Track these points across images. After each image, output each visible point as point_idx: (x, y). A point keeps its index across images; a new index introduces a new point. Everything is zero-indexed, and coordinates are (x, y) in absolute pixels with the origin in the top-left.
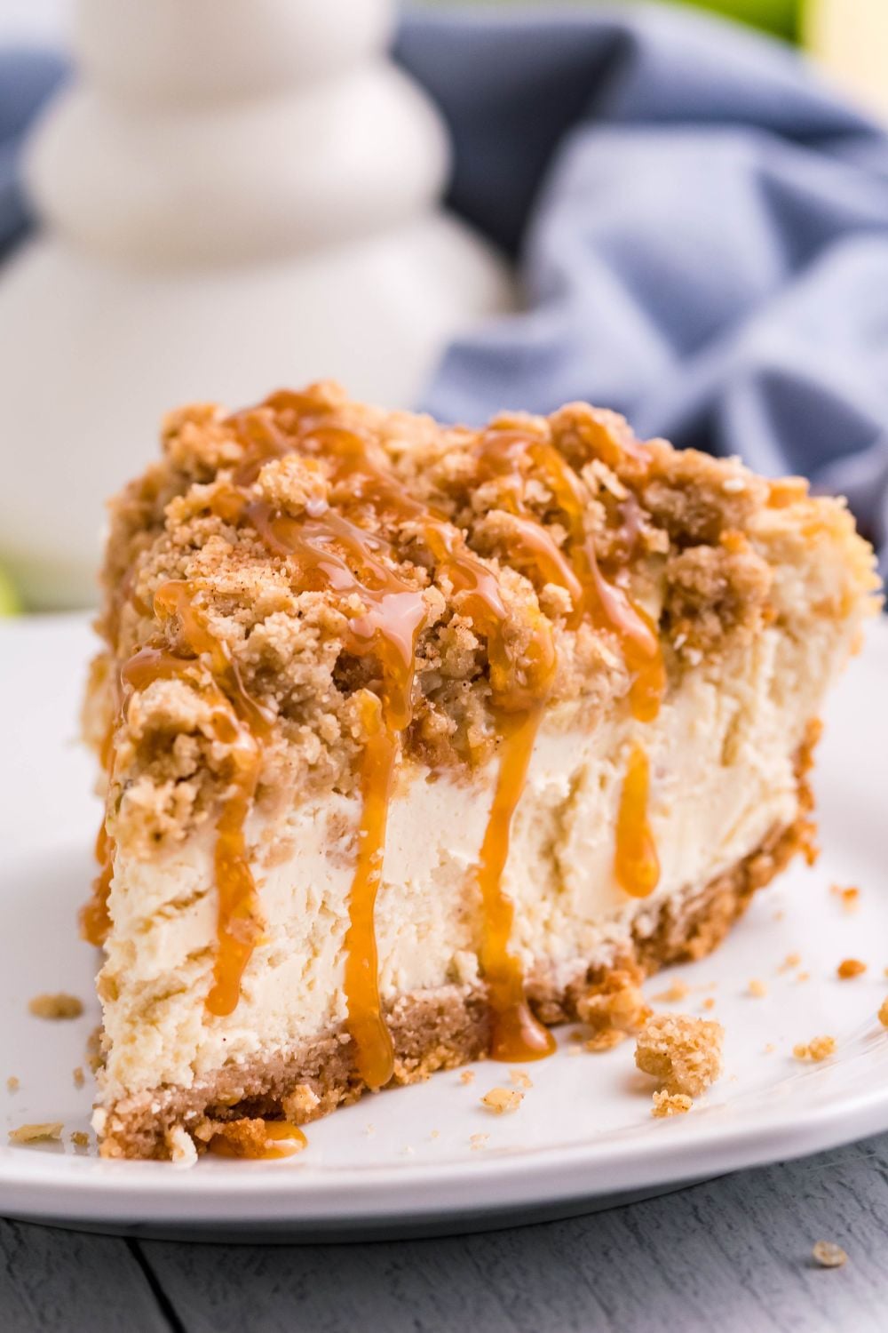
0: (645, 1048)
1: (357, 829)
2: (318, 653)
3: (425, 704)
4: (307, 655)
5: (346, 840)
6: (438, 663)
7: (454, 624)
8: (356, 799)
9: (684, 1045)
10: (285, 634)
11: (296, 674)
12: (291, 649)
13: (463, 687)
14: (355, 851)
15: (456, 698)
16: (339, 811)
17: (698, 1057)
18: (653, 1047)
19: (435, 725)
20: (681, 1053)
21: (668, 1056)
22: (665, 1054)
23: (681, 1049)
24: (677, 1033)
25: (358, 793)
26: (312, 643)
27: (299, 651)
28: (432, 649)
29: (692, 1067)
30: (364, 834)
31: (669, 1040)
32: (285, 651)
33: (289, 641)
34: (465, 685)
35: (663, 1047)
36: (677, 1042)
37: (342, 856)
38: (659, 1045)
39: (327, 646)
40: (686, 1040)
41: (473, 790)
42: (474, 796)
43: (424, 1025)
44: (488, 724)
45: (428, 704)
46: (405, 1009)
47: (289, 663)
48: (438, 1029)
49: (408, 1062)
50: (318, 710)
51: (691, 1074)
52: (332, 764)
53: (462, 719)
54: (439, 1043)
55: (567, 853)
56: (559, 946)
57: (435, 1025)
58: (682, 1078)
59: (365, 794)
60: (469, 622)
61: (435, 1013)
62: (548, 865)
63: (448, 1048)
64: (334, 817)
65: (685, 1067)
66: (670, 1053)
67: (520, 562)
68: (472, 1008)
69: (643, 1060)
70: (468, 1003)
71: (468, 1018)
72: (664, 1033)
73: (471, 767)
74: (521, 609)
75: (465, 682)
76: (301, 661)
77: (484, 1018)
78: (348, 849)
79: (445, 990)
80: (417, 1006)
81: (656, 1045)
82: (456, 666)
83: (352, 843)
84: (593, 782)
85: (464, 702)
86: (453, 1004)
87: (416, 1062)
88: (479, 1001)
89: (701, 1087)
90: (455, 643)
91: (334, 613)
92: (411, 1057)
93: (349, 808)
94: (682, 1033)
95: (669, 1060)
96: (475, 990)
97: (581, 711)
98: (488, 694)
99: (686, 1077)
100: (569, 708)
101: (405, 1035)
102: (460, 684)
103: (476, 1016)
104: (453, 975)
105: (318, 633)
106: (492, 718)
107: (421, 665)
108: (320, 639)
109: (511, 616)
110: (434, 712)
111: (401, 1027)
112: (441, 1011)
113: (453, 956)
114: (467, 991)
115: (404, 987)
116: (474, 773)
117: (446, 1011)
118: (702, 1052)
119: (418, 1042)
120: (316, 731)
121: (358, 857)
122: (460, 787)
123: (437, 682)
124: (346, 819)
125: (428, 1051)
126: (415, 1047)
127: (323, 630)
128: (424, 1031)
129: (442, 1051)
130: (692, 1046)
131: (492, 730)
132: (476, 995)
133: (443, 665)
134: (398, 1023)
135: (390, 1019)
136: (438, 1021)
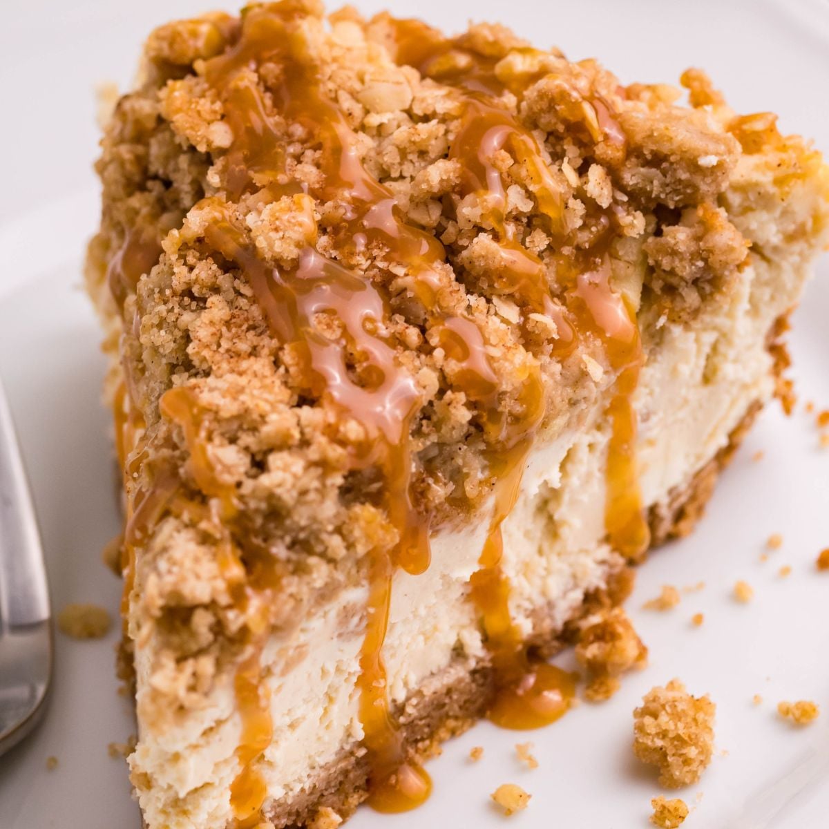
0: (643, 743)
1: (365, 607)
2: (322, 491)
3: (423, 481)
4: (312, 496)
5: (355, 620)
6: (434, 438)
7: (448, 401)
8: (363, 586)
9: (678, 738)
10: (289, 480)
11: (301, 518)
12: (295, 494)
13: (459, 451)
14: (364, 623)
15: (452, 459)
16: (348, 603)
17: (692, 752)
18: (650, 743)
19: (434, 499)
20: (675, 746)
21: (664, 749)
22: (661, 749)
23: (676, 743)
24: (671, 726)
25: (365, 582)
26: (315, 484)
27: (303, 493)
28: (428, 426)
29: (687, 762)
30: (372, 610)
31: (663, 734)
32: (288, 496)
33: (294, 486)
34: (460, 449)
35: (659, 743)
36: (671, 735)
37: (352, 632)
38: (656, 740)
39: (329, 482)
40: (681, 732)
41: (471, 528)
42: (473, 531)
43: (434, 709)
44: (484, 468)
45: (426, 479)
46: (415, 706)
47: (295, 507)
48: (447, 708)
49: (420, 745)
50: (324, 536)
51: (686, 769)
52: (340, 576)
53: (457, 476)
54: (448, 717)
55: (562, 512)
56: (555, 587)
57: (444, 705)
58: (677, 773)
59: (372, 579)
60: (462, 397)
61: (444, 696)
62: (542, 522)
63: (456, 718)
64: (345, 607)
65: (681, 763)
66: (665, 747)
67: (507, 291)
68: (477, 676)
69: (641, 753)
70: (473, 673)
71: (474, 686)
72: (658, 726)
73: (468, 512)
74: (511, 374)
75: (461, 445)
76: (306, 503)
77: (489, 680)
78: (358, 625)
79: (452, 671)
80: (427, 699)
81: (653, 741)
82: (451, 436)
83: (361, 619)
84: (583, 454)
85: (460, 461)
86: (460, 680)
87: (427, 742)
88: (484, 668)
89: (695, 776)
90: (449, 419)
91: (334, 450)
92: (422, 739)
93: (356, 595)
94: (676, 725)
95: (665, 755)
96: (479, 660)
97: (570, 418)
98: (482, 447)
99: (681, 773)
100: (559, 422)
101: (417, 725)
102: (455, 448)
103: (481, 681)
104: (459, 652)
105: (319, 471)
106: (486, 462)
107: (418, 445)
108: (323, 477)
109: (501, 384)
110: (433, 485)
111: (413, 722)
112: (449, 691)
113: (458, 635)
114: (472, 664)
115: (413, 685)
116: (472, 516)
117: (453, 689)
118: (696, 745)
119: (428, 726)
120: (323, 555)
121: (368, 626)
122: (460, 531)
123: (434, 452)
124: (354, 605)
125: (438, 728)
126: (426, 730)
127: (324, 466)
128: (435, 714)
129: (451, 723)
130: (686, 738)
131: (487, 473)
132: (481, 664)
133: (439, 437)
134: (410, 719)
135: (402, 720)
136: (447, 701)
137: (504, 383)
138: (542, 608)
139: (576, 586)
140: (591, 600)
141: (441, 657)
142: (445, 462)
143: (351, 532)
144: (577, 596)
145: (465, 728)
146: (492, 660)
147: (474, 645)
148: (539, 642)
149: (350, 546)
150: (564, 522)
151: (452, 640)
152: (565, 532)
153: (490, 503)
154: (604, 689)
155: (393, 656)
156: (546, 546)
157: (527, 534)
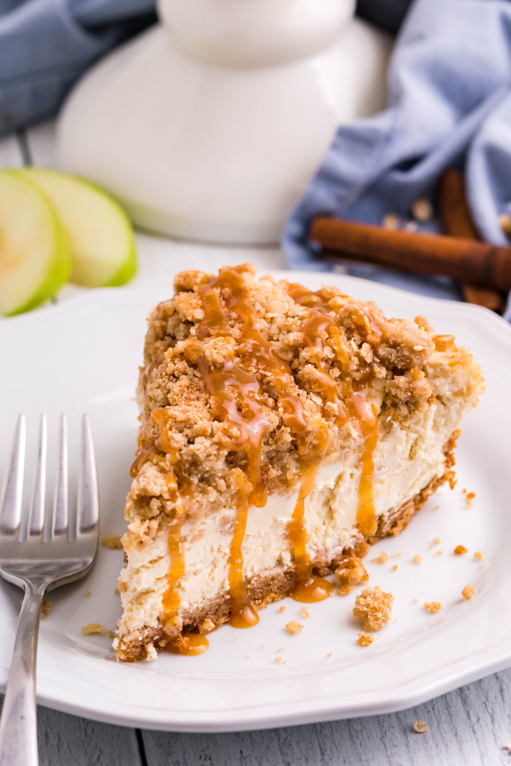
0: (358, 608)
1: (234, 520)
2: (217, 456)
3: (267, 466)
4: (212, 457)
5: (229, 525)
6: (274, 447)
7: (282, 431)
8: (234, 509)
9: (374, 608)
10: (203, 449)
11: (206, 466)
12: (205, 455)
13: (285, 456)
14: (233, 529)
15: (282, 460)
16: (226, 516)
17: (379, 615)
18: (361, 609)
19: (271, 475)
20: (372, 612)
21: (367, 612)
22: (366, 612)
23: (373, 610)
24: (372, 602)
25: (234, 507)
26: (215, 452)
27: (209, 455)
28: (272, 441)
29: (377, 619)
30: (237, 522)
31: (368, 606)
32: (202, 456)
33: (204, 452)
34: (286, 455)
35: (365, 609)
36: (371, 606)
37: (227, 531)
38: (364, 608)
39: (221, 453)
40: (375, 606)
41: (288, 495)
42: (289, 497)
43: (265, 586)
44: (297, 468)
45: (268, 465)
46: (256, 581)
47: (204, 461)
48: (271, 587)
49: (257, 601)
50: (217, 479)
51: (376, 622)
52: (223, 500)
53: (284, 469)
54: (272, 592)
55: (335, 505)
56: (330, 542)
57: (270, 585)
58: (372, 624)
59: (238, 507)
60: (289, 429)
61: (270, 580)
62: (326, 509)
63: (275, 593)
64: (224, 517)
65: (374, 619)
66: (368, 612)
67: (317, 390)
68: (287, 575)
69: (356, 613)
70: (286, 573)
71: (285, 579)
72: (366, 602)
73: (288, 487)
74: (312, 423)
75: (286, 453)
76: (209, 460)
77: (293, 578)
78: (230, 529)
79: (275, 569)
80: (262, 579)
81: (362, 608)
82: (282, 448)
83: (231, 526)
84: (347, 477)
85: (285, 461)
86: (279, 575)
87: (260, 601)
88: (291, 572)
89: (380, 627)
90: (282, 439)
91: (225, 438)
92: (258, 599)
93: (230, 513)
94: (374, 603)
95: (367, 615)
96: (289, 568)
97: (341, 455)
98: (297, 456)
99: (373, 624)
100: (335, 455)
101: (256, 591)
102: (284, 454)
103: (289, 578)
104: (280, 562)
105: (217, 447)
106: (298, 465)
107: (266, 449)
108: (218, 450)
109: (308, 426)
110: (271, 469)
111: (254, 589)
112: (273, 579)
113: (280, 553)
114: (285, 568)
115: (256, 571)
116: (289, 490)
117: (275, 579)
118: (382, 612)
119: (262, 593)
120: (215, 488)
121: (234, 531)
122: (282, 496)
123: (274, 454)
124: (229, 517)
125: (266, 596)
126: (260, 595)
127: (220, 445)
128: (265, 588)
129: (273, 595)
130: (378, 609)
131: (298, 471)
132: (290, 570)
133: (276, 447)
134: (253, 587)
135: (249, 586)
136: (271, 583)
137: (309, 426)
138: (322, 551)
139: (340, 545)
140: (346, 552)
141: (272, 563)
142: (278, 461)
143: (229, 479)
144: (340, 549)
145: (279, 599)
146: (295, 569)
147: (287, 558)
148: (319, 566)
149: (228, 486)
150: (336, 511)
151: (277, 555)
152: (336, 516)
153: (298, 485)
154: (345, 589)
155: (247, 553)
156: (327, 522)
157: (318, 513)
